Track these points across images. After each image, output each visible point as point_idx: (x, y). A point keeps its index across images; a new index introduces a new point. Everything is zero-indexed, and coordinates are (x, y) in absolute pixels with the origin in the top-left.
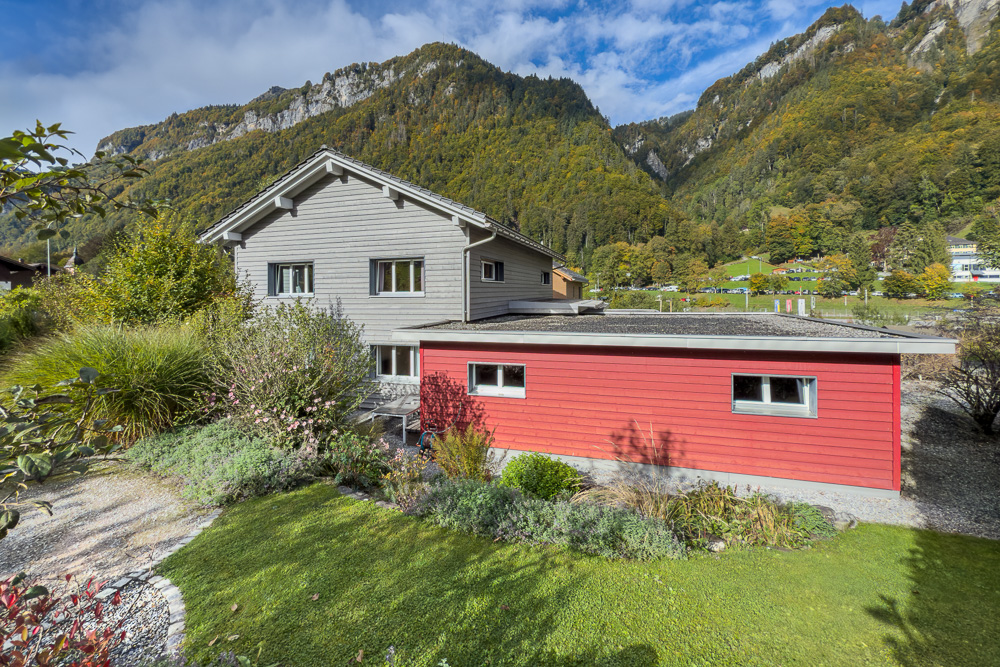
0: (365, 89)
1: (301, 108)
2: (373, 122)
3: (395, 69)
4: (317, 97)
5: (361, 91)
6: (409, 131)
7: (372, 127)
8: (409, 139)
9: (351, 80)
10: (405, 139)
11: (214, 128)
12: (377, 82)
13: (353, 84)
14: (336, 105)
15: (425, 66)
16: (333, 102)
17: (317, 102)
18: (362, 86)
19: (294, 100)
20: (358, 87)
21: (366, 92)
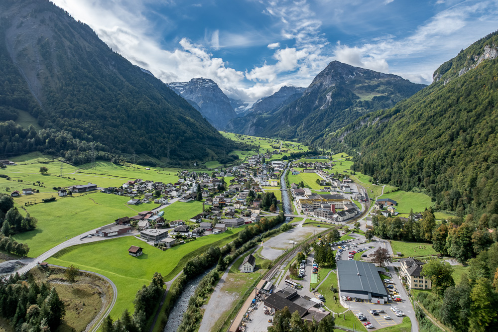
11: (472, 59)
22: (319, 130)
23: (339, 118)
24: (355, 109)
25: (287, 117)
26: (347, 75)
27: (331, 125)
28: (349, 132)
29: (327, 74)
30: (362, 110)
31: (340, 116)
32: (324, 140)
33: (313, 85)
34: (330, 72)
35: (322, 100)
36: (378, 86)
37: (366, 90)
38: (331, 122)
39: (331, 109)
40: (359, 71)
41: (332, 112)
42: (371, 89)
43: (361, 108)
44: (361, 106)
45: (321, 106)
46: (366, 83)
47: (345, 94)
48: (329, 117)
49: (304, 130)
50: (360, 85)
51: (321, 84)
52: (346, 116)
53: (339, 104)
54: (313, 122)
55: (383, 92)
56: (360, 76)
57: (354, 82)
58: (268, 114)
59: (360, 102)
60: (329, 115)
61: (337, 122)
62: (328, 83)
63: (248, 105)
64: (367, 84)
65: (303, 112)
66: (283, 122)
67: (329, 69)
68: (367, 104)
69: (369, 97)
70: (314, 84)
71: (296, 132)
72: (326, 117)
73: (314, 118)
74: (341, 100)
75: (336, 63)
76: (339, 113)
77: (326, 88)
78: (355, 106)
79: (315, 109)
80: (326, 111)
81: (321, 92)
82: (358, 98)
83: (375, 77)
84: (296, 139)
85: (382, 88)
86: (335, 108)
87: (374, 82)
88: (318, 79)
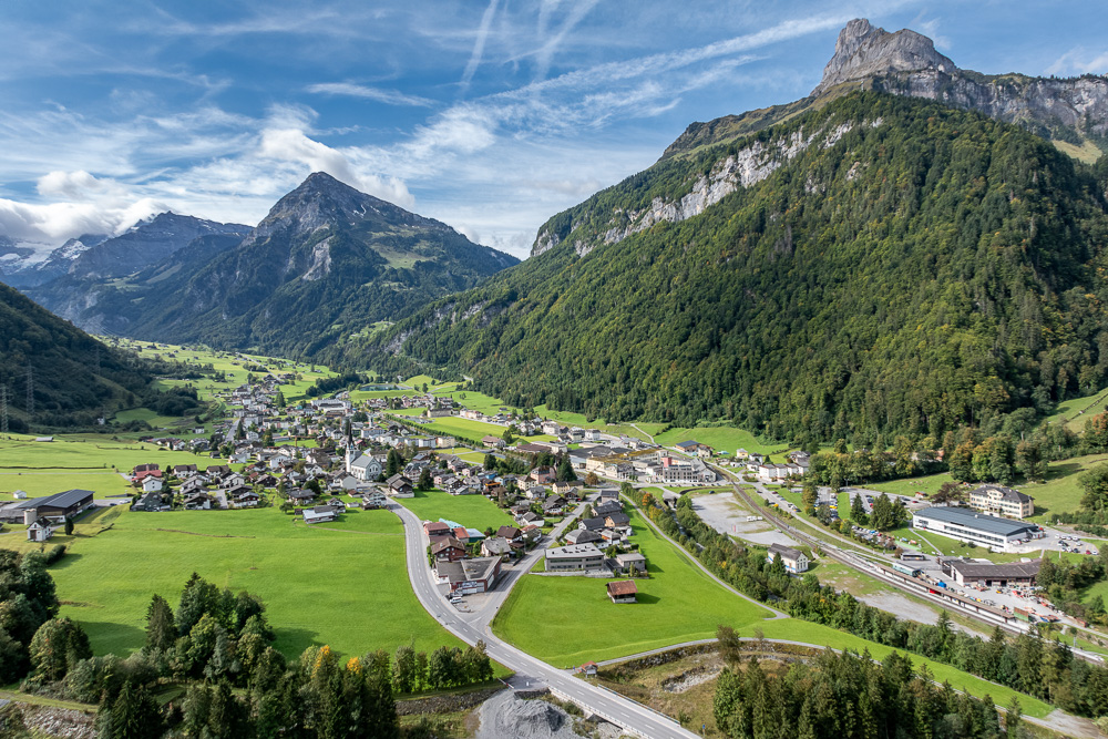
0: (769, 161)
1: (703, 190)
2: (763, 221)
3: (803, 132)
4: (719, 176)
5: (765, 164)
6: (796, 237)
7: (761, 229)
8: (794, 247)
9: (754, 152)
10: (789, 247)
11: (626, 215)
12: (784, 149)
13: (757, 156)
14: (739, 183)
15: (834, 131)
16: (736, 180)
17: (719, 180)
18: (767, 156)
19: (698, 180)
20: (762, 159)
21: (770, 164)
22: (314, 328)
23: (356, 304)
24: (387, 285)
25: (210, 292)
26: (349, 209)
27: (342, 316)
28: (411, 333)
29: (307, 199)
30: (400, 287)
31: (357, 297)
32: (343, 350)
33: (272, 219)
34: (314, 195)
35: (304, 258)
36: (416, 240)
37: (396, 247)
38: (341, 310)
39: (334, 280)
40: (371, 203)
41: (336, 287)
42: (405, 245)
43: (396, 284)
44: (397, 280)
45: (303, 271)
46: (391, 231)
47: (357, 250)
48: (331, 299)
49: (271, 327)
50: (382, 234)
51: (296, 222)
52: (372, 298)
53: (349, 270)
54: (293, 308)
55: (428, 254)
56: (375, 214)
57: (367, 226)
58: (128, 283)
59: (393, 271)
60: (330, 294)
61: (354, 310)
62: (309, 219)
63: (31, 252)
64: (392, 234)
65: (259, 284)
66: (200, 305)
67: (311, 190)
68: (406, 277)
69: (405, 262)
70: (277, 219)
71: (251, 331)
72: (324, 298)
73: (295, 299)
74: (351, 262)
75: (324, 177)
76: (353, 291)
77: (309, 232)
78: (385, 279)
79: (289, 278)
80: (324, 286)
81: (297, 241)
82: (386, 262)
83: (403, 221)
84: (256, 349)
85: (423, 245)
86: (343, 280)
87: (407, 232)
88: (285, 207)
